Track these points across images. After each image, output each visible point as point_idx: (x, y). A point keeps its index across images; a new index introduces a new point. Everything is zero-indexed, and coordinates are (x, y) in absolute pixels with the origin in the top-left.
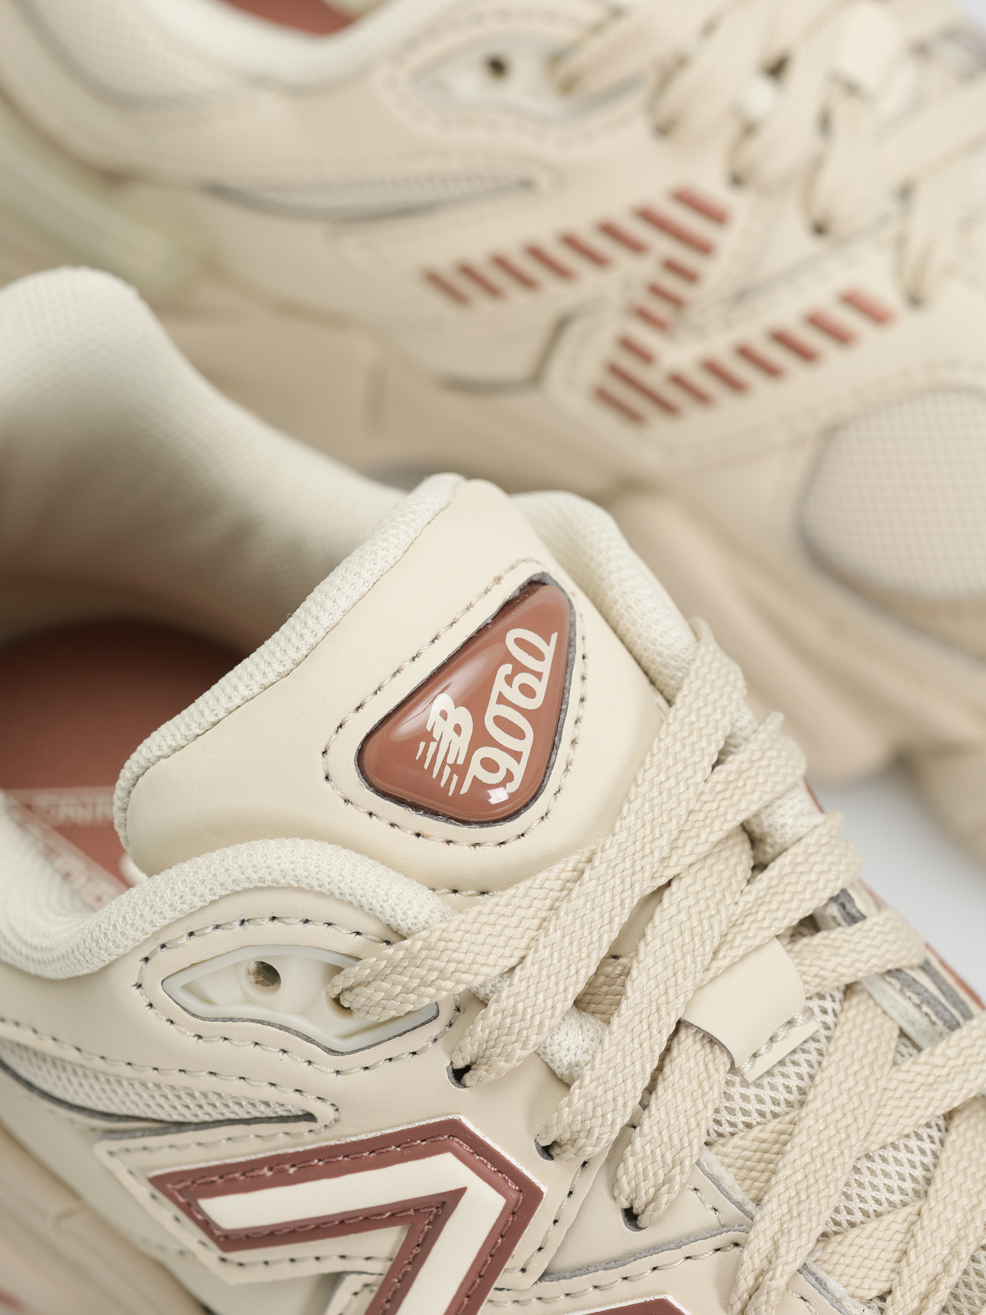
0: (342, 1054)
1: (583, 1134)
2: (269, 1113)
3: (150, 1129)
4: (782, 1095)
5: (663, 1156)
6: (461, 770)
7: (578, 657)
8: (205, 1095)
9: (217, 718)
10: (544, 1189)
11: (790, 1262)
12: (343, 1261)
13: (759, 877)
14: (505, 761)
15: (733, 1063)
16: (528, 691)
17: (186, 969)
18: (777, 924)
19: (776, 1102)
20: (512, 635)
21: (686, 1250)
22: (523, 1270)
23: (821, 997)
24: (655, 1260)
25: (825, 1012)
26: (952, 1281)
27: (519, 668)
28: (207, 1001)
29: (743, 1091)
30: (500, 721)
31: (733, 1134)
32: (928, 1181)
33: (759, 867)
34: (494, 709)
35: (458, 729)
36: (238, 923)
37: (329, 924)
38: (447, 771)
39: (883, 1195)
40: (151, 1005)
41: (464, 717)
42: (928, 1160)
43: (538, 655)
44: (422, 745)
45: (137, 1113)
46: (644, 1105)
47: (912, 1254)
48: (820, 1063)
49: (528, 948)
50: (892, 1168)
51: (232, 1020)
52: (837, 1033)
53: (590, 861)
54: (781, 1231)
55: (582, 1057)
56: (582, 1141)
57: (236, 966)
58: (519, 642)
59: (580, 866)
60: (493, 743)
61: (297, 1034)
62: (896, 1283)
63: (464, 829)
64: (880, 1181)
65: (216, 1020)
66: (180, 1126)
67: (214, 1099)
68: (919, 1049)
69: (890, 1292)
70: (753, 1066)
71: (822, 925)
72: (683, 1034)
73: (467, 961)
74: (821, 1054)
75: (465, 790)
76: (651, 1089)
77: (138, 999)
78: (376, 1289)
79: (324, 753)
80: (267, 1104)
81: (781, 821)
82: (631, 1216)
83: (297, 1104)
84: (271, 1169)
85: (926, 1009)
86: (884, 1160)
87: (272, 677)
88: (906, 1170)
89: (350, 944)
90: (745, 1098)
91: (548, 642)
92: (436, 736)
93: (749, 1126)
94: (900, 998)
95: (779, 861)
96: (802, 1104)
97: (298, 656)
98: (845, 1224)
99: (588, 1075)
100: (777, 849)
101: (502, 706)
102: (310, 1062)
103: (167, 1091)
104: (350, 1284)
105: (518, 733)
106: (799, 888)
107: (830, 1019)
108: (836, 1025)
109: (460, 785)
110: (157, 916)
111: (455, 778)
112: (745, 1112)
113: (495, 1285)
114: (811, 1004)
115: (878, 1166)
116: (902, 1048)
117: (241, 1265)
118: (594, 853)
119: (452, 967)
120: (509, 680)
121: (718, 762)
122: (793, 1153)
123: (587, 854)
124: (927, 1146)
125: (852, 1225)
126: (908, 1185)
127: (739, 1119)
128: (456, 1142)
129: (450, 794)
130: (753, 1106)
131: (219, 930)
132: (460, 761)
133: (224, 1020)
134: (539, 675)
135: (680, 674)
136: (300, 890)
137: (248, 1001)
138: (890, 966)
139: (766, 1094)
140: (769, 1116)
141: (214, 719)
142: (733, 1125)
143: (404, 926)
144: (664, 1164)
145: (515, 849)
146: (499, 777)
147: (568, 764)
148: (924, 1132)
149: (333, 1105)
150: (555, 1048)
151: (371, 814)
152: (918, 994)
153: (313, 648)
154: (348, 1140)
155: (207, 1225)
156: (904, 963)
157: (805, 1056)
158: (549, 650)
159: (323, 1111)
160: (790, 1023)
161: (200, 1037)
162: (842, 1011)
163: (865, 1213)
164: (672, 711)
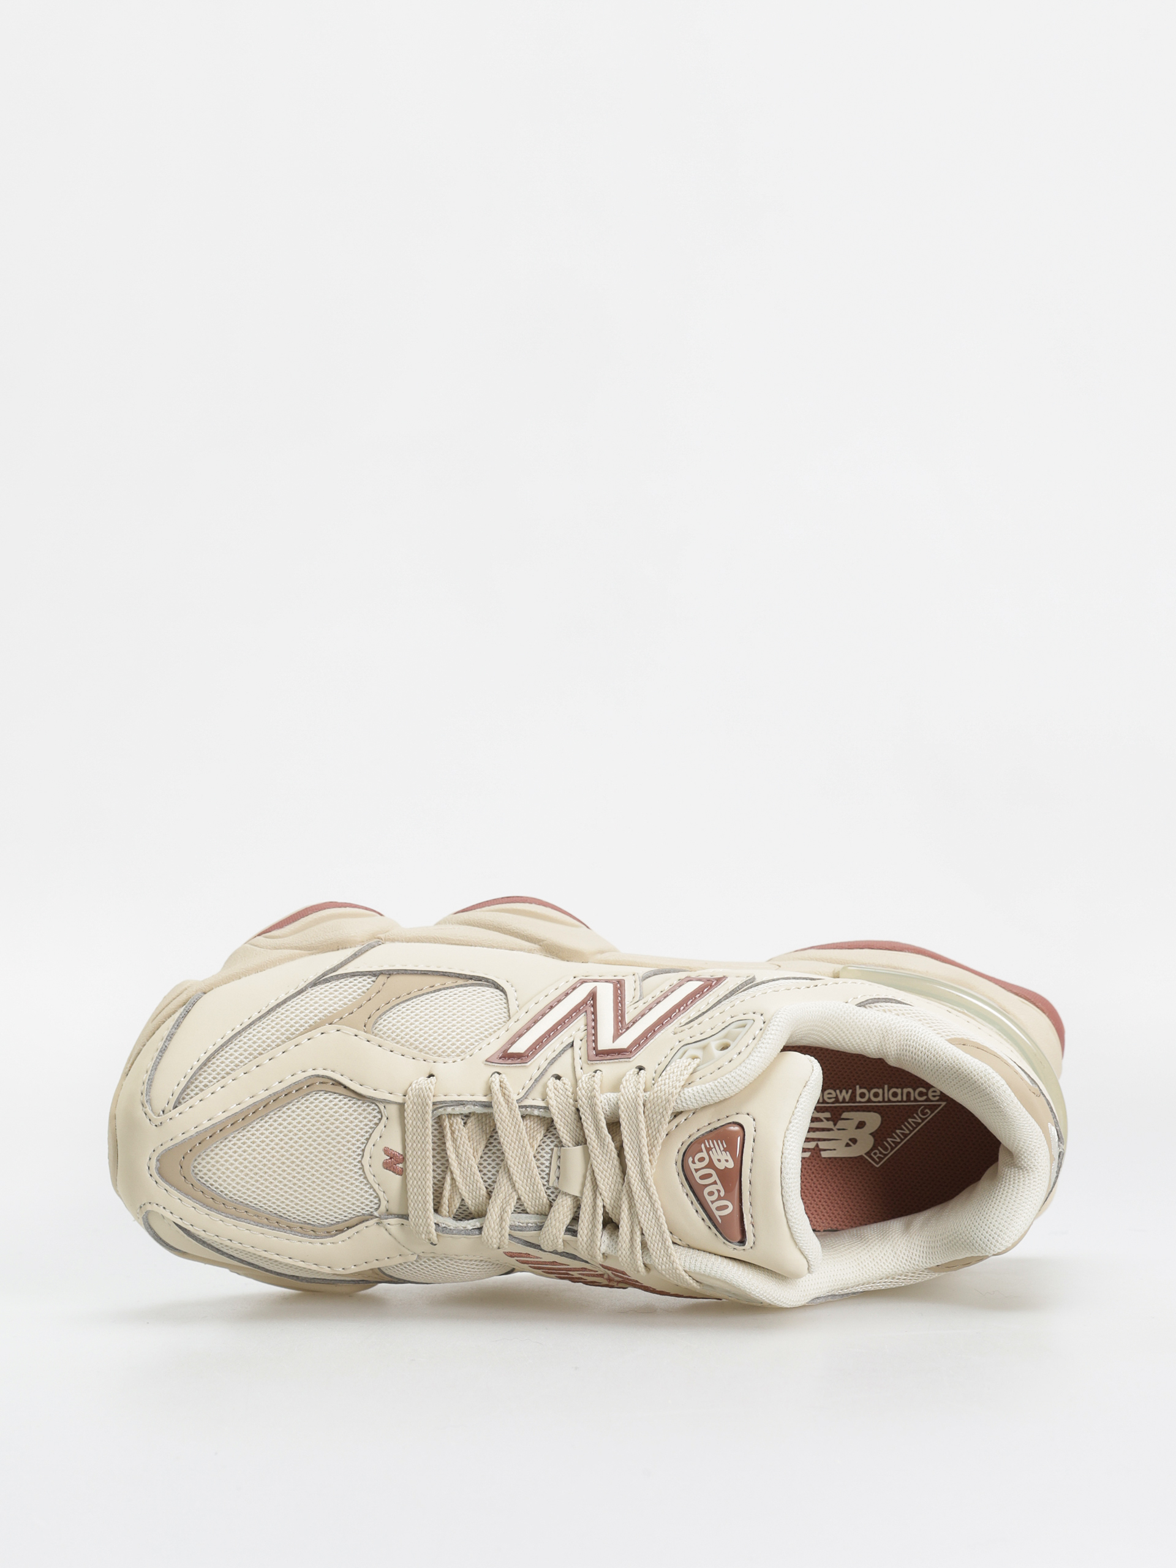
6: (708, 1150)
14: (699, 1165)
16: (711, 1194)
20: (731, 1208)
27: (719, 1198)
30: (710, 1175)
34: (715, 1177)
35: (719, 1161)
38: (712, 1146)
41: (721, 1166)
43: (719, 1209)
44: (725, 1146)
58: (726, 1207)
60: (706, 1167)
63: (697, 1136)
75: (703, 1146)
91: (720, 1216)
92: (724, 1152)
101: (714, 1181)
111: (708, 1146)
120: (719, 1191)
129: (707, 1142)
132: (710, 1152)
134: (712, 1202)
145: (677, 1146)
146: (696, 1161)
147: (682, 1186)
158: (717, 1214)
164: (671, 1242)
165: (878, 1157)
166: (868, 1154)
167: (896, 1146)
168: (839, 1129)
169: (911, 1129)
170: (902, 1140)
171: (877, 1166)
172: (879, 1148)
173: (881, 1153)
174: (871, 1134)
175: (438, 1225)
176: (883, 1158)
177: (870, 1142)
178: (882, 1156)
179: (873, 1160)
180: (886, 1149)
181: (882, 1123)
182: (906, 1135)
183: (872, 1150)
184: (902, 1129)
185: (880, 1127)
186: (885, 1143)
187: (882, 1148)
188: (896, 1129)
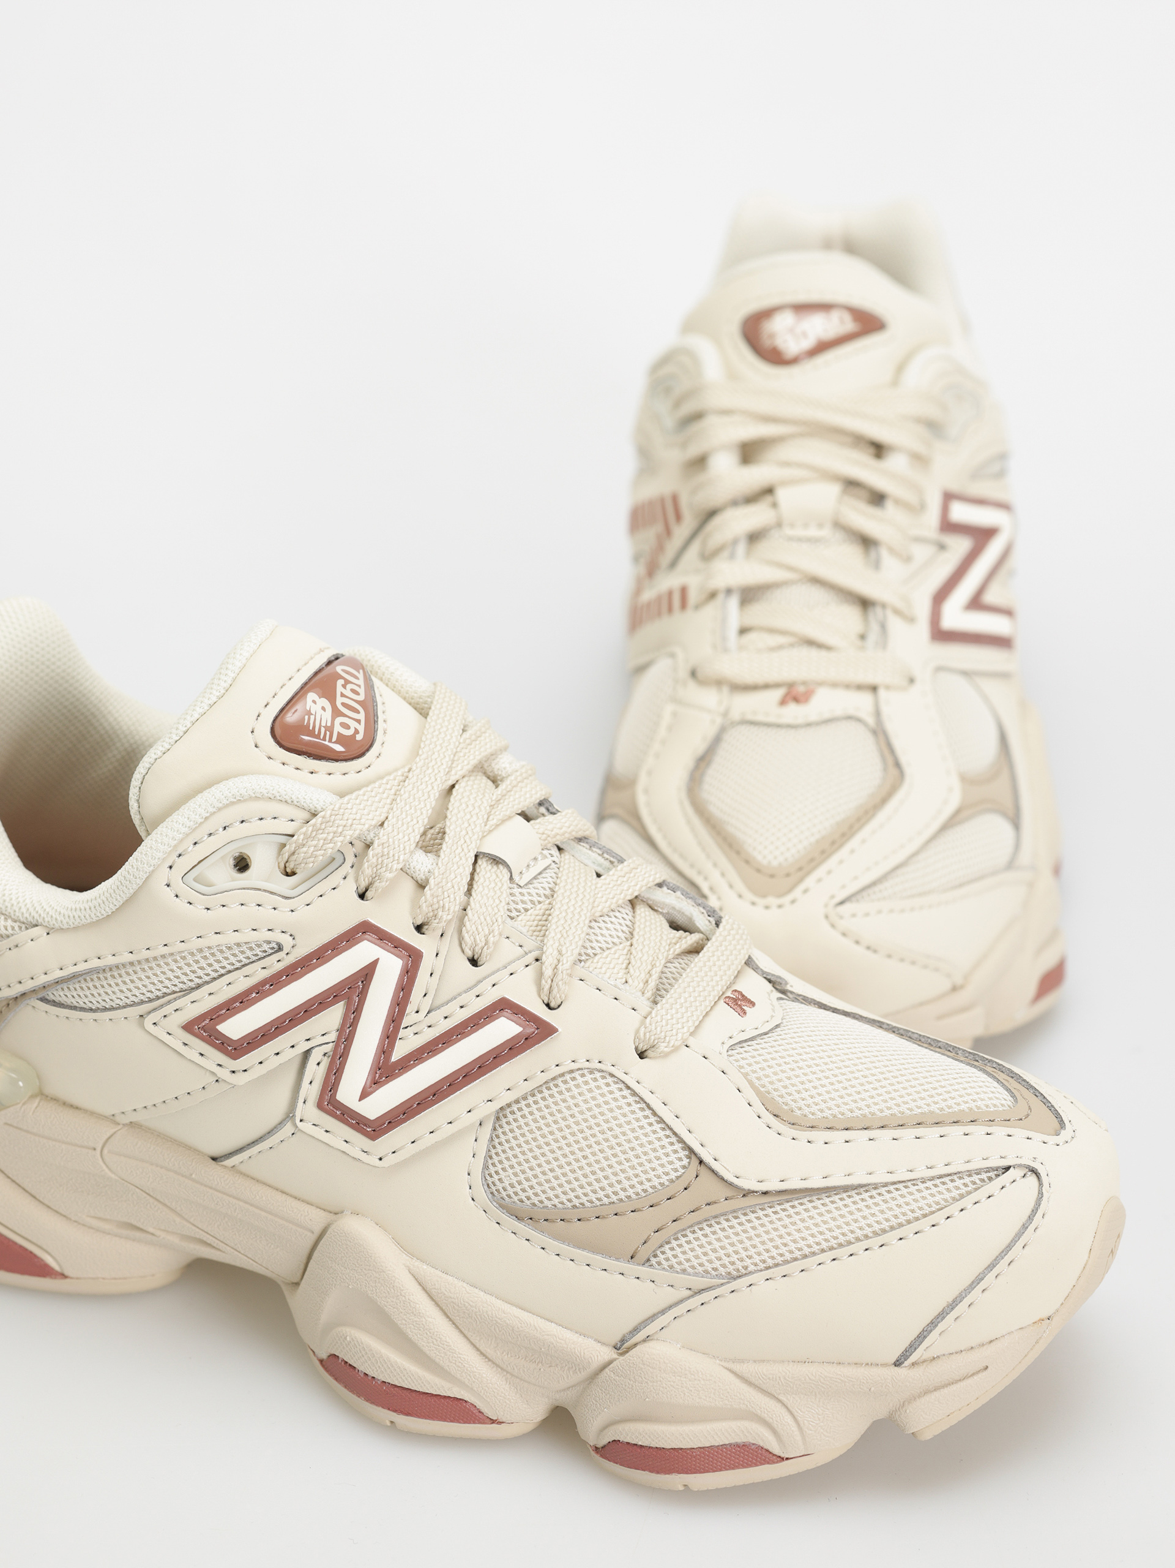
0: (294, 898)
3: (180, 996)
4: (541, 892)
5: (485, 919)
6: (330, 729)
9: (186, 728)
10: (422, 953)
12: (310, 1039)
13: (499, 787)
14: (352, 724)
15: (511, 876)
16: (355, 692)
17: (196, 866)
18: (514, 809)
19: (539, 896)
20: (339, 668)
21: (510, 969)
22: (417, 1011)
23: (547, 848)
24: (492, 978)
26: (659, 969)
28: (209, 883)
29: (519, 890)
30: (345, 705)
31: (517, 915)
32: (631, 934)
33: (497, 783)
34: (339, 700)
35: (323, 709)
36: (221, 829)
37: (275, 818)
38: (323, 730)
39: (609, 939)
40: (177, 896)
41: (324, 702)
42: (628, 922)
43: (355, 677)
44: (306, 717)
45: (171, 988)
46: (470, 895)
47: (632, 961)
48: (557, 878)
49: (388, 812)
51: (225, 893)
52: (562, 864)
53: (410, 771)
55: (429, 872)
56: (440, 913)
57: (223, 858)
58: (344, 671)
59: (405, 773)
60: (344, 715)
61: (265, 891)
63: (339, 764)
64: (605, 932)
65: (215, 895)
66: (198, 986)
67: (219, 955)
68: (605, 876)
70: (521, 878)
72: (480, 862)
74: (556, 875)
75: (334, 743)
76: (470, 885)
77: (169, 893)
78: (330, 1054)
79: (252, 732)
80: (250, 947)
81: (503, 766)
82: (474, 962)
85: (605, 855)
86: (605, 922)
87: (214, 699)
89: (289, 828)
90: (521, 894)
91: (359, 673)
92: (313, 712)
93: (526, 910)
94: (590, 852)
95: (505, 783)
96: (552, 895)
97: (227, 685)
98: (592, 955)
99: (433, 882)
100: (504, 776)
101: (344, 698)
102: (275, 909)
104: (316, 1054)
105: (356, 711)
107: (556, 860)
109: (331, 737)
110: (175, 833)
111: (328, 733)
112: (523, 902)
113: (402, 1027)
114: (542, 852)
115: (602, 925)
117: (244, 1068)
118: (411, 768)
119: (350, 822)
120: (344, 687)
122: (553, 920)
125: (596, 955)
126: (621, 935)
127: (520, 906)
128: (369, 934)
130: (526, 898)
131: (212, 837)
132: (329, 724)
133: (221, 894)
134: (358, 685)
135: (429, 700)
136: (256, 798)
137: (234, 880)
139: (533, 891)
140: (537, 903)
141: (185, 729)
142: (516, 910)
143: (319, 810)
144: (487, 924)
145: (367, 774)
146: (352, 733)
147: (385, 731)
148: (621, 909)
149: (291, 935)
150: (414, 863)
151: (284, 764)
152: (600, 849)
153: (234, 680)
154: (303, 955)
157: (548, 874)
159: (286, 941)
160: (535, 859)
161: (208, 909)
162: (560, 857)
175: (716, 924)
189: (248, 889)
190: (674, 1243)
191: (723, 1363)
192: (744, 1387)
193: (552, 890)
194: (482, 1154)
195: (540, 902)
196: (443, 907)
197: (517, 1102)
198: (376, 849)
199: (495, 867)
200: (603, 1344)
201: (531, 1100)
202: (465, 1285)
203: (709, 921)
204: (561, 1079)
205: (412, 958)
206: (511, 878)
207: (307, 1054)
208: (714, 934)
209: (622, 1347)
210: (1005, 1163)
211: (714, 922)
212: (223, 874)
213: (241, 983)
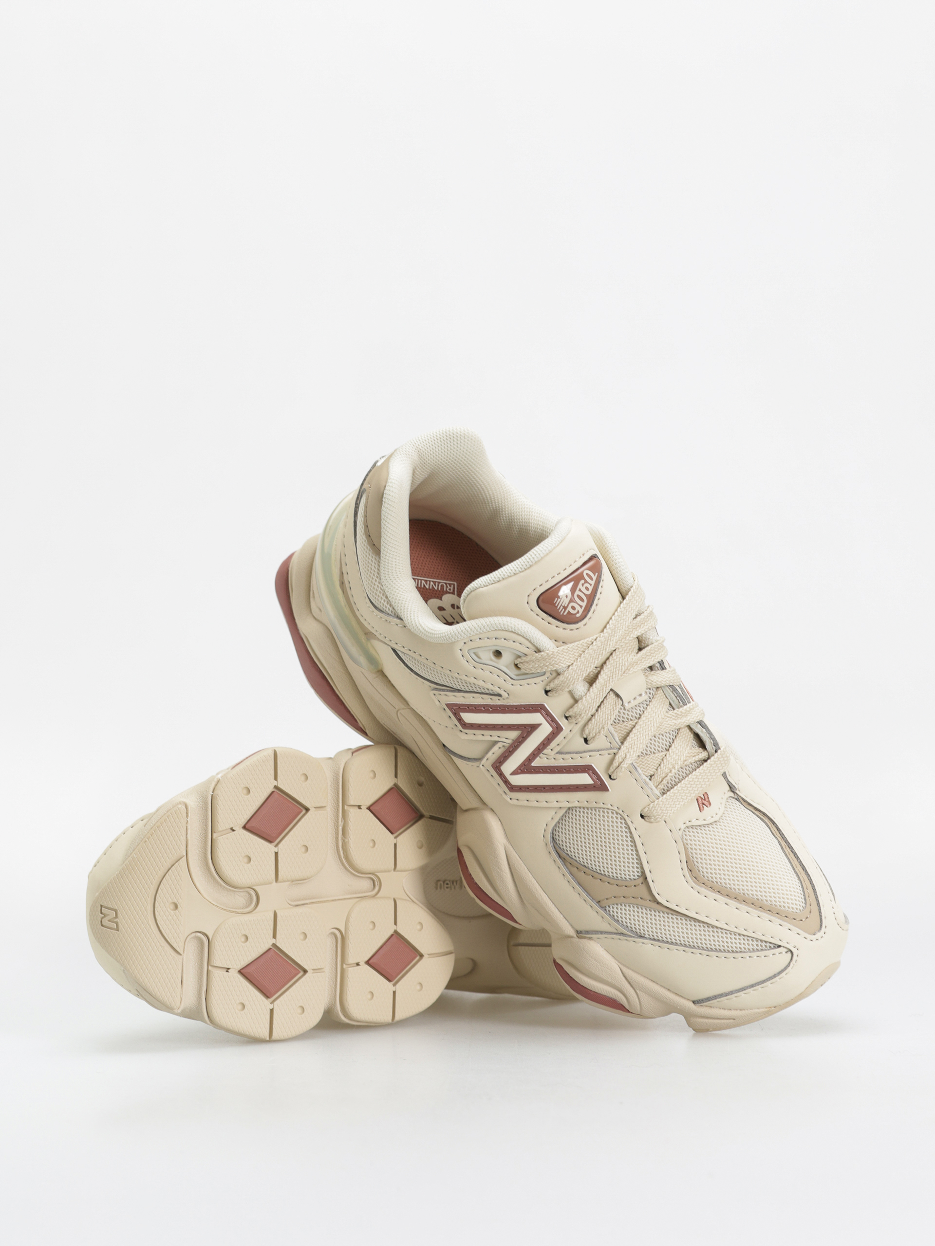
0: (515, 680)
1: (579, 715)
2: (487, 692)
3: (449, 690)
4: (634, 715)
5: (599, 725)
6: (565, 608)
7: (602, 581)
8: (470, 684)
10: (564, 728)
11: (628, 761)
12: (499, 738)
13: (640, 652)
14: (578, 607)
16: (587, 589)
17: (475, 648)
18: (642, 666)
19: (632, 716)
20: (586, 572)
21: (600, 753)
22: (552, 750)
23: (650, 689)
24: (591, 753)
25: (650, 694)
27: (586, 582)
28: (479, 658)
29: (624, 711)
30: (579, 596)
31: (618, 723)
32: (670, 746)
33: (640, 649)
34: (577, 593)
35: (567, 596)
36: (494, 638)
37: (521, 644)
38: (562, 607)
39: (657, 748)
40: (463, 656)
41: (569, 593)
42: (671, 741)
43: (591, 579)
44: (556, 599)
45: (447, 685)
46: (597, 710)
47: (662, 765)
48: (646, 708)
49: (574, 661)
50: (661, 741)
51: (486, 664)
53: (596, 640)
54: (628, 752)
55: (583, 694)
56: (578, 717)
57: (490, 650)
58: (587, 574)
59: (593, 641)
60: (575, 602)
61: (503, 672)
62: (656, 773)
63: (562, 624)
64: (657, 744)
65: (481, 663)
66: (459, 691)
67: (473, 685)
68: (674, 709)
69: (654, 775)
70: (628, 705)
71: (653, 669)
73: (558, 662)
74: (647, 705)
75: (565, 614)
76: (599, 706)
77: (459, 654)
78: (506, 748)
79: (528, 596)
80: (488, 689)
82: (586, 741)
83: (496, 690)
84: (484, 708)
85: (678, 698)
86: (659, 738)
87: (518, 571)
88: (664, 742)
89: (526, 651)
90: (624, 713)
91: (595, 575)
92: (561, 597)
93: (623, 721)
94: (671, 694)
95: (646, 649)
96: (639, 718)
97: (526, 567)
99: (584, 699)
100: (646, 645)
101: (580, 592)
102: (505, 680)
103: (459, 681)
104: (500, 745)
105: (582, 600)
106: (650, 657)
107: (651, 696)
108: (653, 698)
109: (564, 612)
110: (471, 632)
111: (563, 610)
112: (623, 717)
113: (542, 753)
114: (647, 691)
115: (657, 739)
116: (669, 708)
117: (466, 733)
118: (597, 638)
119: (553, 662)
120: (583, 585)
121: (635, 618)
122: (634, 732)
123: (595, 638)
124: (671, 737)
125: (646, 754)
126: (664, 747)
127: (622, 719)
128: (543, 711)
129: (561, 614)
130: (626, 716)
131: (488, 639)
132: (566, 606)
133: (483, 664)
134: (591, 585)
135: (629, 589)
136: (515, 633)
137: (491, 660)
138: (671, 684)
139: (630, 713)
142: (619, 720)
143: (542, 650)
144: (599, 727)
145: (575, 632)
146: (576, 611)
147: (594, 611)
148: (671, 732)
149: (508, 693)
150: (576, 691)
151: (536, 614)
152: (676, 693)
153: (531, 566)
154: (510, 704)
155: (460, 720)
156: (675, 684)
157: (643, 705)
158: (594, 578)
159: (505, 695)
160: (641, 695)
161: (475, 668)
162: (655, 694)
163: (651, 752)
164: (625, 600)
165: (450, 586)
166: (453, 593)
167: (436, 582)
168: (454, 619)
169: (420, 581)
170: (430, 581)
171: (455, 583)
172: (445, 590)
173: (447, 587)
174: (441, 599)
176: (449, 584)
177: (446, 597)
178: (448, 585)
179: (454, 588)
180: (442, 586)
181: (430, 598)
182: (426, 581)
183: (449, 593)
184: (424, 586)
185: (434, 598)
186: (439, 589)
187: (444, 589)
188: (427, 589)
189: (496, 668)
190: (619, 906)
191: (619, 964)
192: (623, 978)
193: (640, 715)
194: (556, 820)
195: (631, 720)
196: (581, 715)
197: (580, 808)
198: (561, 678)
199: (617, 698)
200: (573, 927)
201: (586, 811)
202: (526, 868)
203: (713, 748)
204: (602, 809)
205: (557, 730)
206: (622, 705)
207: (496, 742)
208: (713, 755)
209: (579, 933)
210: (780, 943)
211: (715, 750)
212: (487, 656)
213: (478, 700)
